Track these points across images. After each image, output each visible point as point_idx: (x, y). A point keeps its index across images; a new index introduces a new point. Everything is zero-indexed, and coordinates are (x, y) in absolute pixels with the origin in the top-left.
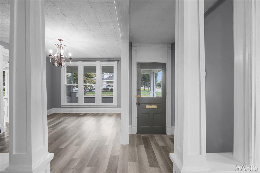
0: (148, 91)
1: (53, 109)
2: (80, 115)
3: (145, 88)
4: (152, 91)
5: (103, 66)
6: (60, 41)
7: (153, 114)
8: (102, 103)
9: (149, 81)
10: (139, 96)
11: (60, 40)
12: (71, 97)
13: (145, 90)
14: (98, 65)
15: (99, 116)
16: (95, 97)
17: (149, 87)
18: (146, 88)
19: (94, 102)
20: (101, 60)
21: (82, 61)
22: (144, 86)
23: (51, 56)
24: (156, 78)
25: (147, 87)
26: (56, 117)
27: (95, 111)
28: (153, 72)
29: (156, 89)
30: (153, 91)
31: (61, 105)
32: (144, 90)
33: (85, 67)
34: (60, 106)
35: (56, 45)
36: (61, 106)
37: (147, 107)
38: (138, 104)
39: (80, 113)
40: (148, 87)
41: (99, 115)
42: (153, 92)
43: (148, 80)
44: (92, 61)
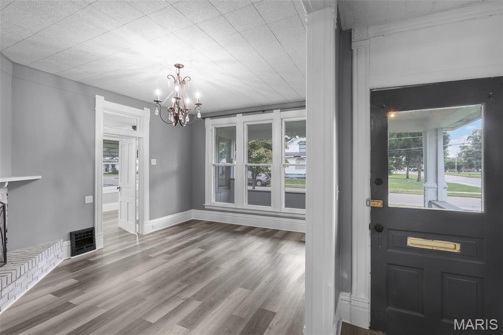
0: (418, 180)
1: (193, 210)
2: (236, 230)
3: (410, 173)
4: (431, 183)
5: (287, 120)
6: (178, 69)
7: (442, 272)
8: (286, 207)
9: (422, 155)
10: (379, 204)
11: (178, 66)
12: (229, 188)
13: (409, 177)
14: (277, 120)
15: (275, 238)
16: (270, 192)
17: (422, 170)
18: (413, 174)
19: (268, 203)
20: (284, 107)
21: (242, 113)
22: (406, 169)
23: (157, 102)
24: (445, 148)
25: (415, 171)
26: (192, 229)
27: (269, 223)
28: (437, 130)
29: (446, 175)
30: (437, 182)
31: (206, 204)
32: (407, 177)
33: (249, 126)
34: (204, 206)
35: (170, 77)
36: (206, 207)
37: (413, 242)
38: (376, 228)
39: (239, 226)
40: (419, 170)
41: (276, 235)
42: (434, 185)
43: (420, 154)
44: (263, 111)
